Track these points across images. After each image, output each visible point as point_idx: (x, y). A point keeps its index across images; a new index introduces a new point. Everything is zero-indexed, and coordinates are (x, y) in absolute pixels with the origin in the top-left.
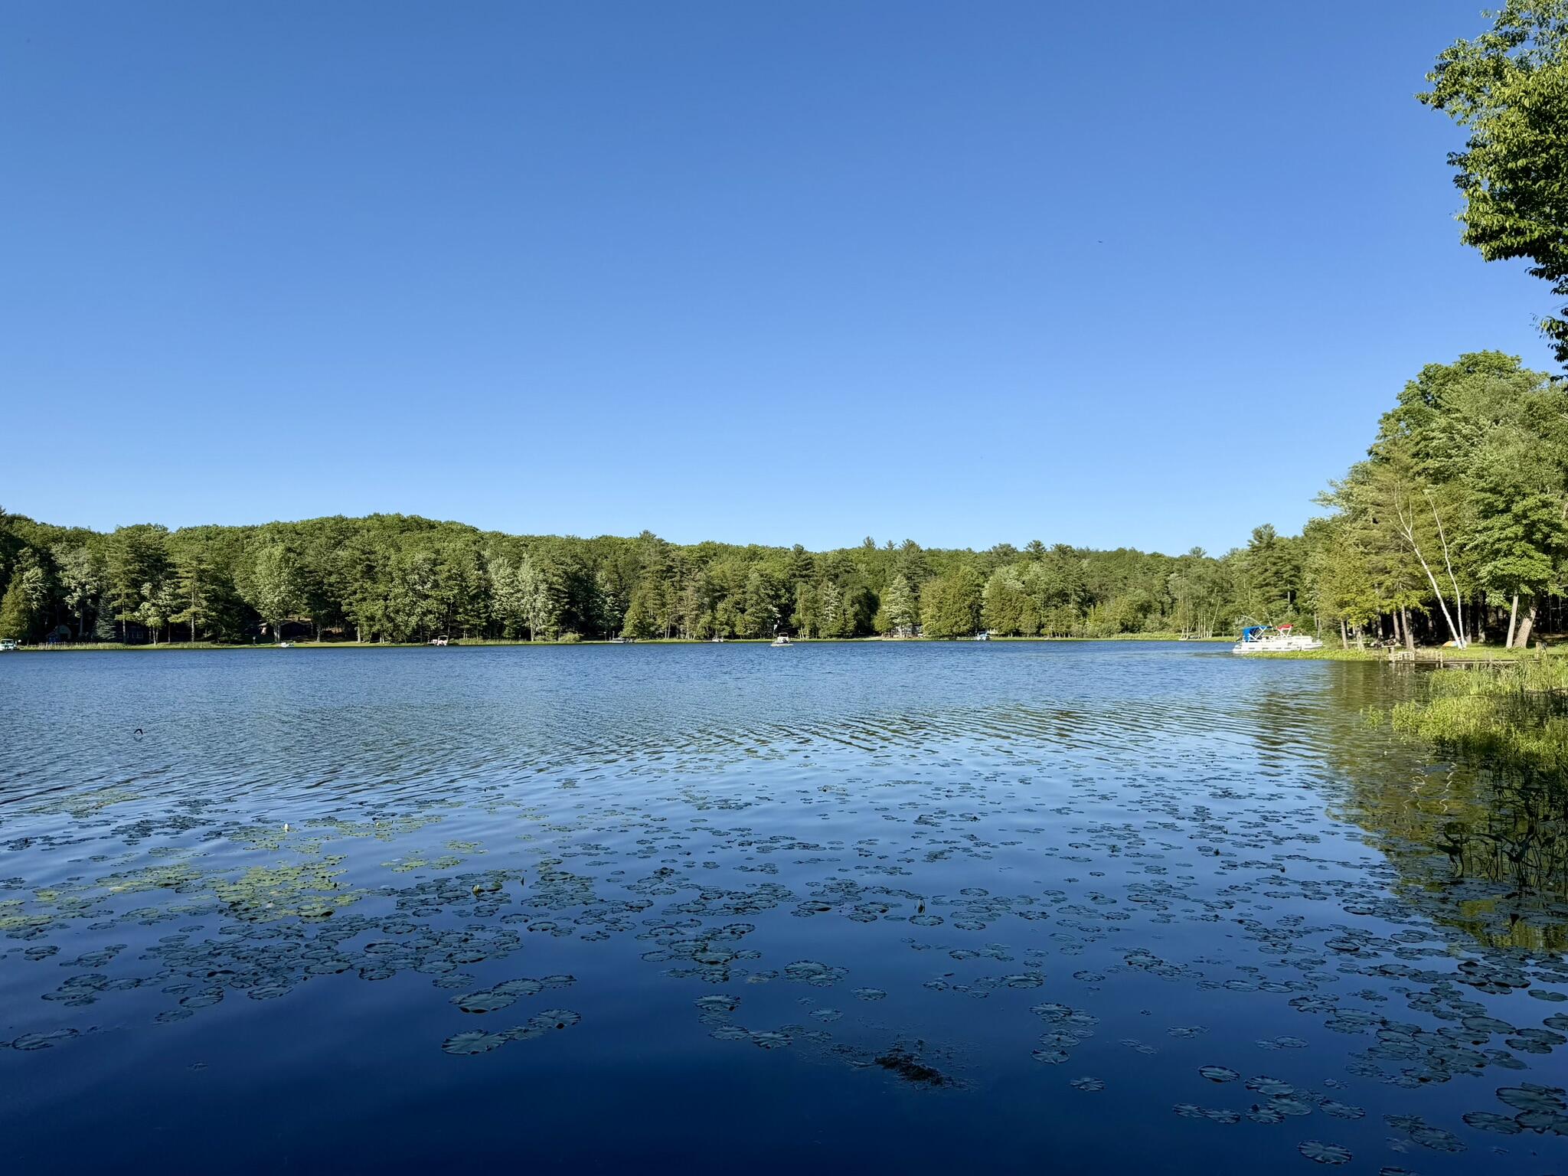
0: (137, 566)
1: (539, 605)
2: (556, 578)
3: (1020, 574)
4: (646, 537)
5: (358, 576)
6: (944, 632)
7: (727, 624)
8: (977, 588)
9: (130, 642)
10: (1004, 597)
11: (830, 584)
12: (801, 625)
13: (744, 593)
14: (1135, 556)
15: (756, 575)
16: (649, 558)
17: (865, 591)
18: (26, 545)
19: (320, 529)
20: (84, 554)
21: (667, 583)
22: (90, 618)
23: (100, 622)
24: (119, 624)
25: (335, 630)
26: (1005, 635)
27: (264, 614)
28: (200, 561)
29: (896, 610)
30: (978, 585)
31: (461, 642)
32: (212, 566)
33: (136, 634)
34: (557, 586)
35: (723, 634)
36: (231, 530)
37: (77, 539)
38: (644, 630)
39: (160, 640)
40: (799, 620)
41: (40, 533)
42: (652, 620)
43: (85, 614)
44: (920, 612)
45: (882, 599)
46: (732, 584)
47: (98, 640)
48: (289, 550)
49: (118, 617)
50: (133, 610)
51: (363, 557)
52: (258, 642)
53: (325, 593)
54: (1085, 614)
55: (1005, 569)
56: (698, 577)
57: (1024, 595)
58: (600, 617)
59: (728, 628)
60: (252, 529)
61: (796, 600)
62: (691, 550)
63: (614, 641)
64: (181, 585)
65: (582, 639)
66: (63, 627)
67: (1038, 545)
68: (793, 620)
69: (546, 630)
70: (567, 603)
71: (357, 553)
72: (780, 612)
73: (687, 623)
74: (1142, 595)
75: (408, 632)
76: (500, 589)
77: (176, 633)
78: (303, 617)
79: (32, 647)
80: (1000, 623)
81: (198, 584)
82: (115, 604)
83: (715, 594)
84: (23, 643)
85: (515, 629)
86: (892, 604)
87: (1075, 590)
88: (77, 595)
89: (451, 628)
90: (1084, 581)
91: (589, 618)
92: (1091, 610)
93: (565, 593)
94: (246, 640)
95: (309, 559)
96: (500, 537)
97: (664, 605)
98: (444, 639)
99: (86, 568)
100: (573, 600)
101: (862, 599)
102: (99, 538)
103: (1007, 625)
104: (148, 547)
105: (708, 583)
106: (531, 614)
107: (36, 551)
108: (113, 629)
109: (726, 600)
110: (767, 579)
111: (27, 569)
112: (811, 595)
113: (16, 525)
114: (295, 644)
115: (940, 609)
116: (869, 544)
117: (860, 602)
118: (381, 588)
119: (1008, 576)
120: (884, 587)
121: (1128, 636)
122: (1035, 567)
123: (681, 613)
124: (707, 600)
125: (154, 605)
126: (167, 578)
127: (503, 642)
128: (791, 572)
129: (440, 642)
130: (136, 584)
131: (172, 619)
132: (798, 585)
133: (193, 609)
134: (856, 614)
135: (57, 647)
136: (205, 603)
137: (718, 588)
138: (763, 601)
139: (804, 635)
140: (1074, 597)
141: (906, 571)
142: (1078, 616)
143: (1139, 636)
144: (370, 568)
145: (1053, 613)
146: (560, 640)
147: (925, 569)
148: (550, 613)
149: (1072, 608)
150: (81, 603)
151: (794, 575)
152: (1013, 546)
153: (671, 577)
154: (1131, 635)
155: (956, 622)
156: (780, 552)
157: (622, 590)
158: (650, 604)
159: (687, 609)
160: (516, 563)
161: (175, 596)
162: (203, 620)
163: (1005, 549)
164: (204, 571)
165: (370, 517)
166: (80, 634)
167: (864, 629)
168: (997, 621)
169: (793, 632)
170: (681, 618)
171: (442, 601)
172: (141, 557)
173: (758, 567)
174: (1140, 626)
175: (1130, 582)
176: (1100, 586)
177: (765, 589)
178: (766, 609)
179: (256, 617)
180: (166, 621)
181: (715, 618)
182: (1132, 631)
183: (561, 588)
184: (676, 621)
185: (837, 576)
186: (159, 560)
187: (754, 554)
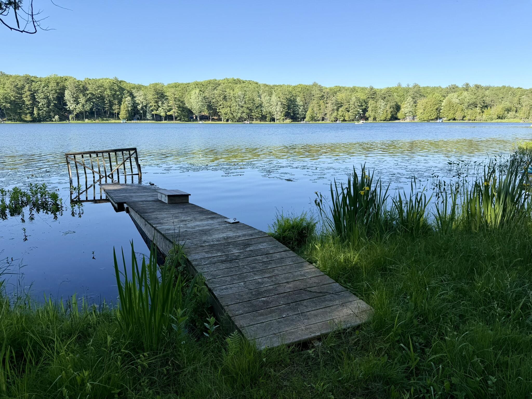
0: (156, 96)
1: (278, 109)
2: (283, 100)
3: (458, 96)
4: (315, 85)
5: (221, 99)
6: (425, 119)
7: (342, 116)
8: (440, 102)
9: (157, 121)
10: (451, 105)
11: (382, 101)
12: (370, 116)
13: (349, 105)
14: (510, 89)
15: (354, 97)
16: (316, 92)
17: (395, 103)
18: (125, 90)
19: (209, 83)
20: (141, 93)
21: (321, 101)
22: (145, 113)
23: (148, 114)
24: (153, 115)
25: (215, 118)
26: (449, 120)
27: (194, 112)
28: (175, 95)
29: (406, 110)
30: (440, 101)
31: (253, 122)
32: (178, 96)
33: (158, 118)
34: (284, 103)
35: (341, 120)
36: (182, 84)
37: (139, 88)
38: (313, 119)
39: (165, 120)
40: (369, 115)
41: (129, 86)
42: (316, 115)
43: (143, 111)
44: (417, 111)
45: (402, 106)
46: (345, 101)
47: (148, 120)
48: (200, 91)
49: (153, 113)
50: (157, 110)
51: (223, 93)
52: (193, 121)
53: (212, 105)
54: (483, 112)
55: (452, 94)
56: (333, 99)
57: (459, 105)
58: (298, 114)
59: (343, 118)
60: (189, 84)
61: (368, 107)
62: (331, 89)
63: (302, 122)
64: (170, 102)
65: (292, 121)
66: (138, 115)
67: (467, 85)
68: (367, 114)
69: (280, 118)
70: (287, 109)
71: (221, 92)
72: (362, 111)
73: (328, 115)
74: (508, 105)
75: (237, 118)
76: (265, 104)
77: (170, 118)
78: (206, 113)
79: (130, 122)
80: (448, 115)
81: (174, 102)
82: (151, 108)
83: (339, 105)
84: (128, 120)
85: (270, 118)
86: (405, 108)
87: (480, 103)
88: (141, 105)
89: (250, 118)
90: (484, 99)
91: (294, 114)
92: (485, 111)
93: (286, 105)
94: (189, 121)
95: (207, 94)
96: (266, 85)
97: (320, 109)
98: (248, 121)
99: (142, 97)
100: (289, 108)
101: (394, 106)
102: (146, 87)
103: (451, 116)
104: (159, 90)
105: (336, 101)
106: (275, 113)
107: (128, 92)
108: (152, 116)
109: (343, 107)
110: (358, 99)
111: (126, 97)
112: (374, 105)
113: (122, 83)
114: (204, 122)
115: (424, 110)
116: (399, 85)
117: (393, 108)
118: (229, 104)
119: (454, 98)
120: (403, 102)
121: (499, 120)
122: (465, 93)
123: (326, 112)
124: (335, 107)
125: (162, 109)
126: (165, 100)
127: (266, 122)
128: (367, 96)
129: (247, 122)
130: (157, 102)
131: (168, 113)
132: (370, 101)
133: (173, 110)
134: (391, 112)
135: (137, 122)
136: (177, 108)
137: (340, 103)
138: (356, 107)
139: (370, 120)
140: (479, 105)
141: (412, 95)
142: (480, 113)
143: (503, 121)
144: (225, 96)
145: (470, 112)
146: (285, 122)
147: (420, 95)
148: (281, 112)
149: (478, 110)
150: (142, 108)
151: (369, 98)
152: (457, 85)
153: (323, 99)
154: (501, 120)
155: (430, 115)
156: (363, 89)
157: (306, 104)
158: (315, 109)
159: (328, 111)
160: (270, 95)
161: (169, 106)
162: (177, 114)
163: (453, 87)
164: (176, 98)
165: (225, 79)
166: (143, 118)
167: (394, 118)
168: (447, 115)
169: (367, 119)
170: (326, 114)
171: (248, 108)
172: (157, 93)
173: (355, 95)
174: (505, 117)
175: (505, 99)
176: (491, 101)
177: (357, 103)
178: (357, 111)
179: (192, 113)
180: (166, 114)
181: (338, 114)
182: (502, 119)
183: (285, 104)
184: (324, 115)
185: (385, 98)
186: (162, 94)
187: (354, 90)
